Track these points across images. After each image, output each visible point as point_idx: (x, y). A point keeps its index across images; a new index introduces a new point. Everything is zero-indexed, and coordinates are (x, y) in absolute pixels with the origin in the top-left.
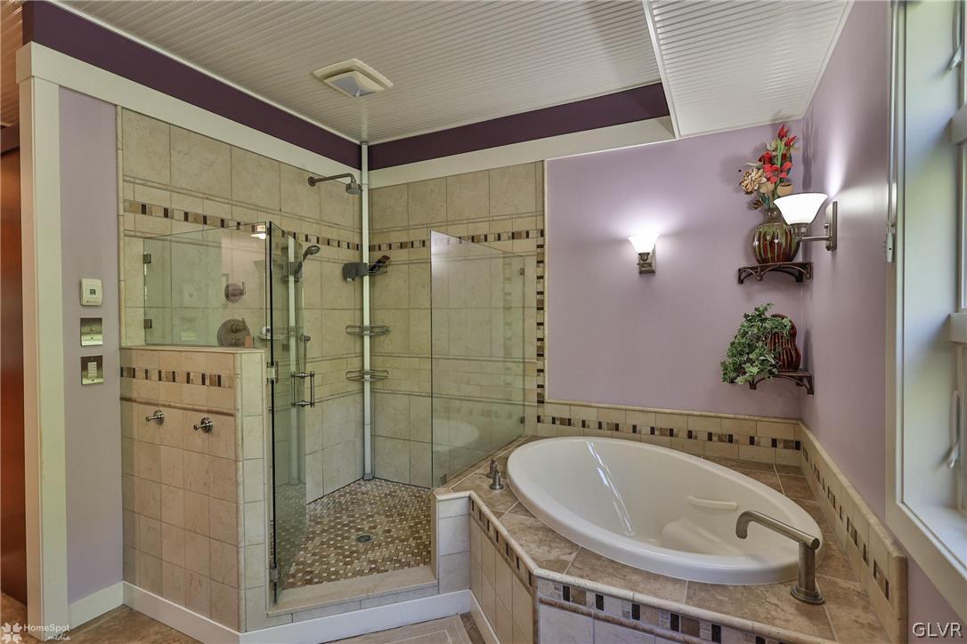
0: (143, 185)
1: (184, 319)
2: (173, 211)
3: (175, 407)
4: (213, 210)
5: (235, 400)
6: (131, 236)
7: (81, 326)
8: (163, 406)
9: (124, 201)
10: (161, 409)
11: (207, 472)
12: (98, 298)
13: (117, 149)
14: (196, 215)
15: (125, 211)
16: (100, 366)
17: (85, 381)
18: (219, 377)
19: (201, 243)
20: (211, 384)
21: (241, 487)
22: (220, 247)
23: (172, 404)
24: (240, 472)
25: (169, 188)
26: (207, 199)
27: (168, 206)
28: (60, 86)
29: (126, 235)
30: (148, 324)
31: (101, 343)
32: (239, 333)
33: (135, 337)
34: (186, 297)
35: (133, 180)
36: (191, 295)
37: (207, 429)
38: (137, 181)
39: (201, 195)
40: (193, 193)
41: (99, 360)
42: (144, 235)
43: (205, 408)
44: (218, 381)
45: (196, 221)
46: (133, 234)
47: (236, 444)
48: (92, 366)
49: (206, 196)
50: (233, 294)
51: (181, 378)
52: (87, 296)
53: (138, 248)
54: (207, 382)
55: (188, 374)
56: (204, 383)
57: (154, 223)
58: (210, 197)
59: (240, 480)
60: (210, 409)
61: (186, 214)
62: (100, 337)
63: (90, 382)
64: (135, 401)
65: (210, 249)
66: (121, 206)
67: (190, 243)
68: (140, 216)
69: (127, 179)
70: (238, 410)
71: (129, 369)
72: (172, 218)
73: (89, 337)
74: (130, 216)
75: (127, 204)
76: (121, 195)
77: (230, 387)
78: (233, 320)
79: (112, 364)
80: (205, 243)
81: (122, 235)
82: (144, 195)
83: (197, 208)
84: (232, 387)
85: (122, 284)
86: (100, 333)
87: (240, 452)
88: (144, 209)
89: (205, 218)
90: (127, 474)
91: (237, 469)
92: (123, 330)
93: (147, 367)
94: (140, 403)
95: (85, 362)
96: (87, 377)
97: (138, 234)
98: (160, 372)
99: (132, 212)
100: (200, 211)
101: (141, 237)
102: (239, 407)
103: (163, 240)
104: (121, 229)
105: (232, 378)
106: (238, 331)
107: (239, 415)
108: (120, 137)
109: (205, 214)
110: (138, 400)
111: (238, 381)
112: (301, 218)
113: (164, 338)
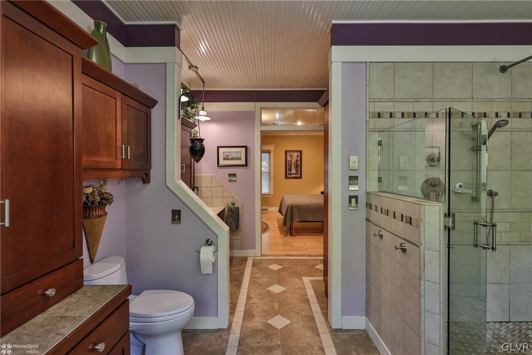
0: (379, 102)
1: (400, 178)
2: (395, 113)
3: (388, 231)
4: (419, 108)
5: (420, 236)
6: (373, 131)
7: (349, 180)
8: (383, 228)
9: (369, 113)
10: (382, 230)
11: (403, 277)
12: (356, 166)
13: (367, 86)
14: (409, 113)
15: (369, 118)
16: (357, 202)
17: (350, 208)
18: (411, 218)
19: (411, 130)
20: (406, 222)
21: (423, 299)
22: (424, 131)
23: (387, 229)
24: (422, 287)
25: (393, 100)
26: (416, 101)
27: (392, 111)
28: (343, 62)
29: (369, 131)
30: (380, 180)
31: (358, 189)
32: (436, 187)
33: (374, 187)
34: (402, 164)
35: (374, 100)
36: (405, 163)
37: (404, 250)
38: (376, 100)
39: (412, 100)
40: (408, 100)
41: (356, 197)
42: (378, 130)
43: (403, 237)
44: (410, 221)
45: (409, 117)
46: (373, 130)
47: (420, 267)
48: (353, 200)
49: (415, 100)
50: (432, 160)
51: (391, 214)
52: (351, 164)
53: (376, 137)
54: (404, 219)
55: (395, 213)
56: (402, 221)
57: (385, 122)
58: (418, 100)
59: (422, 293)
60: (406, 238)
61: (403, 114)
62: (357, 186)
63: (352, 208)
64: (371, 222)
65: (417, 133)
66: (368, 116)
67: (404, 131)
68: (377, 120)
69: (370, 100)
70: (421, 244)
71: (369, 204)
72: (395, 117)
73: (352, 186)
74: (372, 120)
75: (371, 114)
76: (368, 110)
77: (417, 227)
78: (432, 178)
79: (362, 200)
80: (414, 130)
81: (368, 131)
82: (379, 108)
83: (409, 108)
84: (418, 227)
85: (368, 157)
86: (357, 184)
87: (423, 273)
88: (379, 115)
89: (414, 114)
90: (368, 261)
91: (420, 284)
92: (368, 182)
93: (376, 205)
94: (373, 224)
95: (351, 197)
96: (351, 207)
97: (376, 130)
98: (382, 208)
99: (373, 118)
100: (411, 110)
101: (377, 131)
102: (422, 242)
103: (389, 131)
104: (368, 128)
105: (419, 221)
106: (435, 186)
107: (422, 247)
108: (368, 79)
109: (415, 111)
110: (372, 222)
111: (422, 224)
112: (491, 100)
113: (388, 188)
